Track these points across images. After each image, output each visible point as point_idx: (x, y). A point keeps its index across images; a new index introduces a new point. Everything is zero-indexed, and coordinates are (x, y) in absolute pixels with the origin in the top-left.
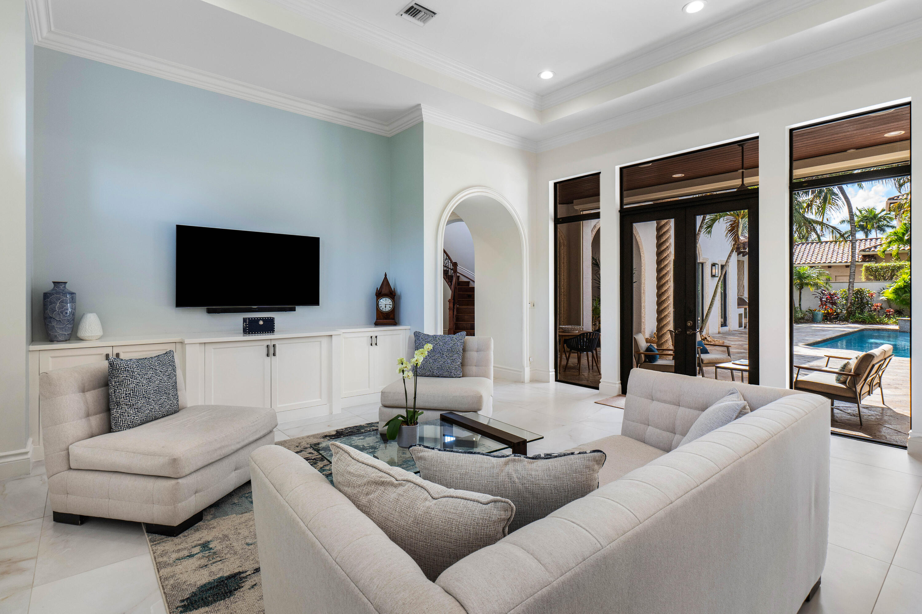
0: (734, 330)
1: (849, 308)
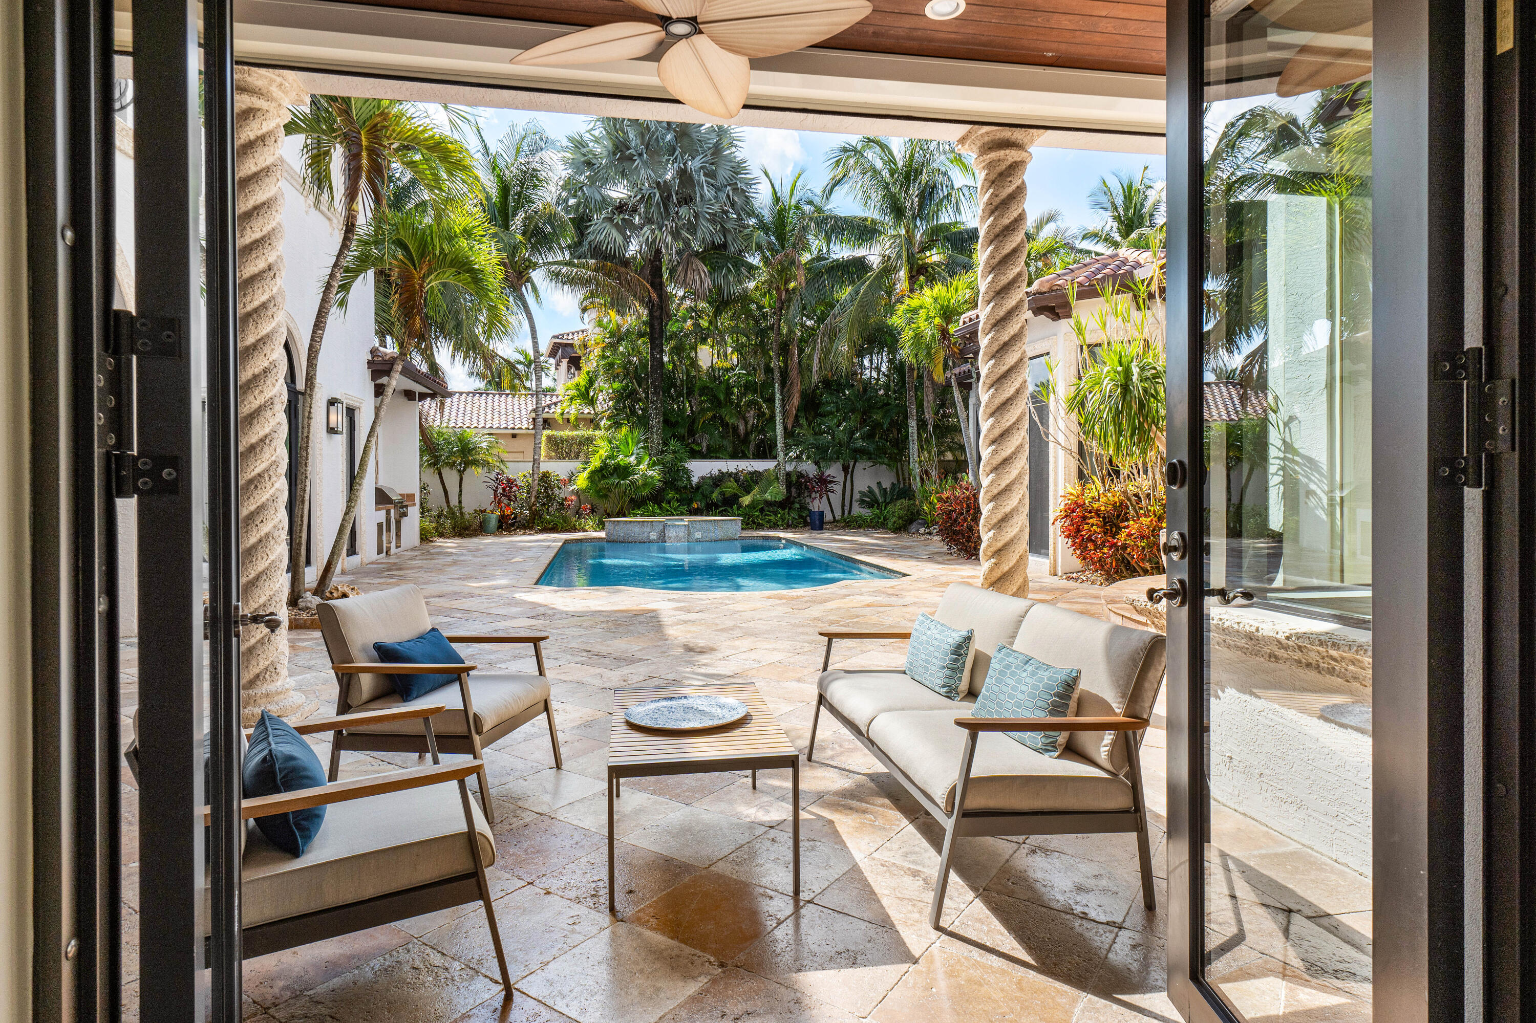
0: (370, 561)
1: (534, 505)
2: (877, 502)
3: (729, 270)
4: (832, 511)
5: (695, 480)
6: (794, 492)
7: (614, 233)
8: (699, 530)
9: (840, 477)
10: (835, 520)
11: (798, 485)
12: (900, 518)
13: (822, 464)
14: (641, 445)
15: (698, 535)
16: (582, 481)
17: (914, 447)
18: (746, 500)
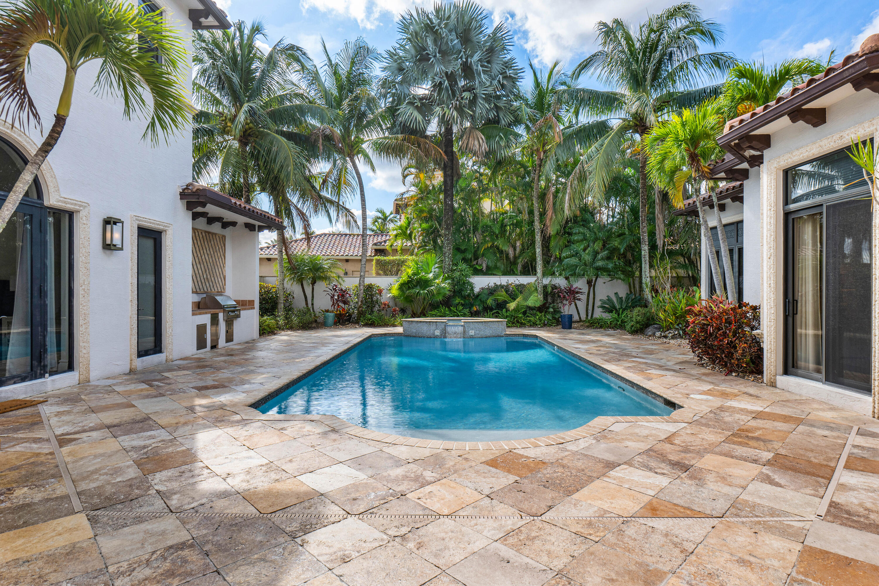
0: (183, 356)
1: (360, 307)
2: (614, 307)
3: (501, 138)
4: (579, 313)
5: (477, 290)
6: (550, 300)
7: (416, 114)
8: (472, 329)
9: (585, 288)
10: (581, 320)
11: (553, 295)
12: (637, 322)
13: (571, 279)
14: (436, 266)
15: (472, 333)
16: (395, 292)
17: (646, 266)
18: (512, 306)
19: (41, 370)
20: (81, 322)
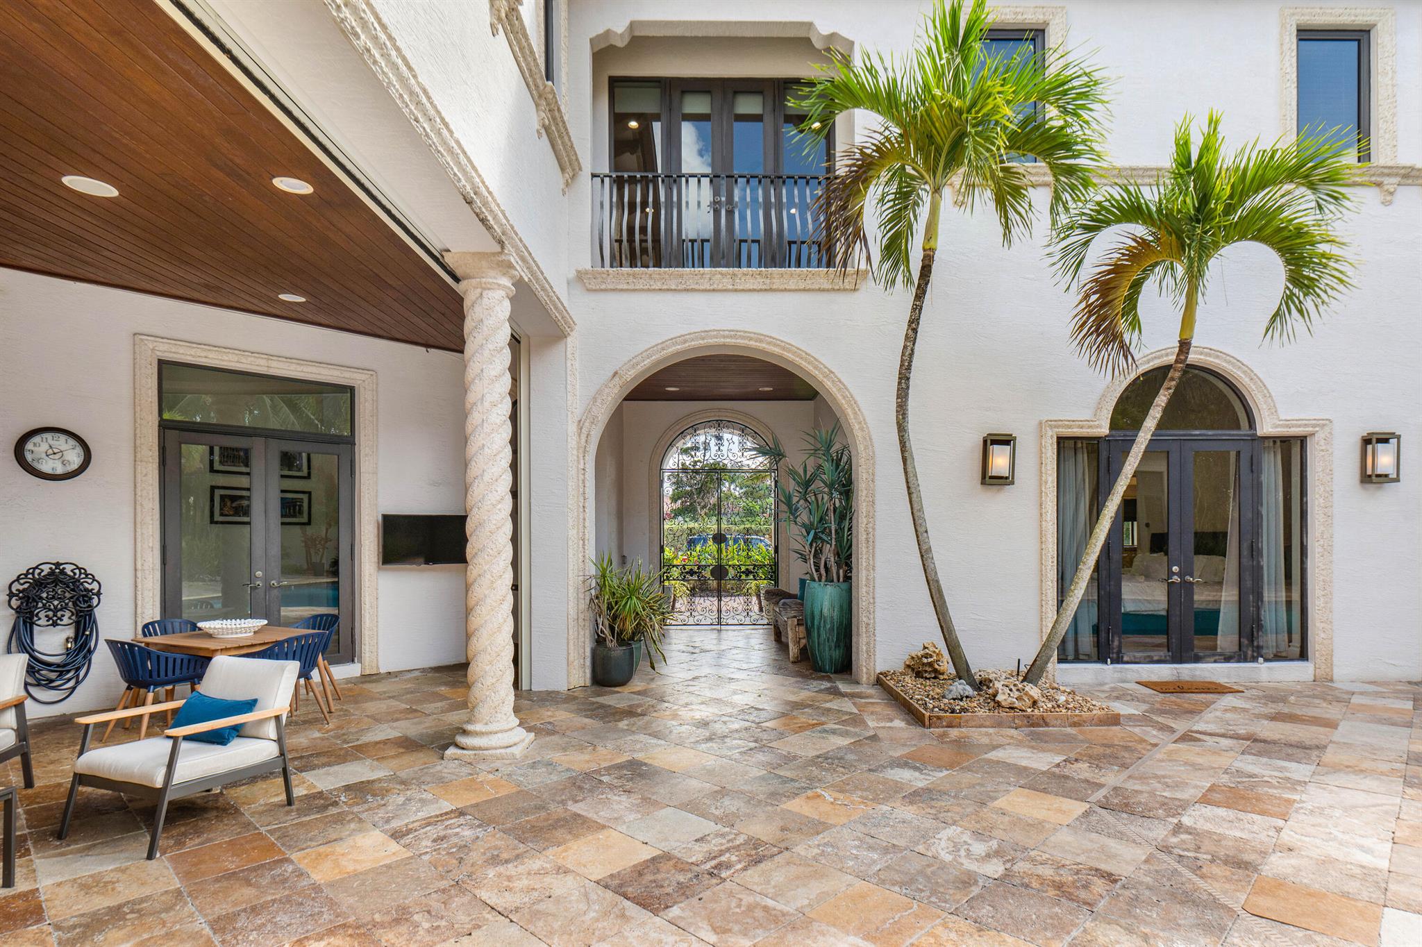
19: (1253, 651)
20: (1319, 592)
